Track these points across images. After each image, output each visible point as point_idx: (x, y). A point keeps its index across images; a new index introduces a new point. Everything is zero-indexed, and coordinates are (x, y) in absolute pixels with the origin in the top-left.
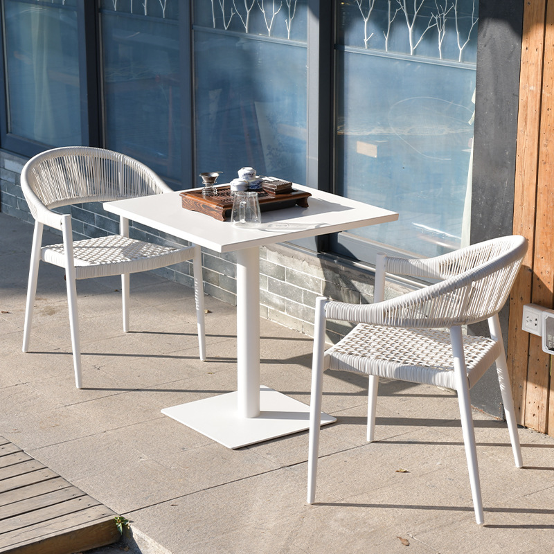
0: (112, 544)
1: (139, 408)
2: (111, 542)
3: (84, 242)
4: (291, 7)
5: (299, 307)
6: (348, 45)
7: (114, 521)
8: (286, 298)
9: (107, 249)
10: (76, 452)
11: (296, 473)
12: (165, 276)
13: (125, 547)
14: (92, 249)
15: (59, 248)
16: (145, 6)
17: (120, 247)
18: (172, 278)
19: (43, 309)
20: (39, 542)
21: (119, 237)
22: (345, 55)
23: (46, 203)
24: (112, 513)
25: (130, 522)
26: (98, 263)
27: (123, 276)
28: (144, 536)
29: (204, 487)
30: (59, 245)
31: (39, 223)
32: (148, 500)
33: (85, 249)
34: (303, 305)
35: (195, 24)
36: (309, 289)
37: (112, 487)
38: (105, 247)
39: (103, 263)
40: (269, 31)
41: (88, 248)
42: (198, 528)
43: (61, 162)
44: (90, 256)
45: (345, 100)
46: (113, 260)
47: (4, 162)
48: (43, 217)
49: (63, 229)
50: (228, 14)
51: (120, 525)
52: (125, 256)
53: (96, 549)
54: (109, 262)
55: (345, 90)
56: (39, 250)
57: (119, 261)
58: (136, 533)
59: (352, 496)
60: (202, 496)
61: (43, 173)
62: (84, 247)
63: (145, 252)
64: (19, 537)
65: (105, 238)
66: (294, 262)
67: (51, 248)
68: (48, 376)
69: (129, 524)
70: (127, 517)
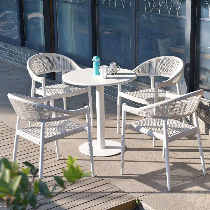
3: (50, 86)
4: (179, 4)
6: (202, 18)
7: (135, 200)
9: (58, 89)
10: (112, 173)
14: (53, 89)
15: (41, 89)
16: (116, 4)
17: (62, 88)
20: (109, 209)
21: (62, 84)
22: (201, 21)
23: (36, 73)
24: (133, 197)
25: (141, 201)
26: (55, 94)
27: (64, 98)
28: (148, 206)
30: (41, 88)
31: (34, 80)
33: (50, 89)
35: (137, 10)
37: (130, 187)
38: (57, 88)
39: (57, 94)
40: (169, 13)
41: (51, 89)
42: (167, 203)
43: (41, 58)
44: (52, 91)
45: (201, 38)
46: (60, 93)
48: (35, 78)
49: (42, 82)
50: (152, 7)
51: (137, 202)
52: (64, 91)
54: (58, 94)
55: (201, 35)
56: (34, 90)
57: (62, 93)
58: (144, 205)
61: (35, 62)
62: (50, 88)
63: (71, 90)
64: (101, 207)
65: (57, 85)
67: (38, 89)
69: (141, 202)
70: (139, 199)
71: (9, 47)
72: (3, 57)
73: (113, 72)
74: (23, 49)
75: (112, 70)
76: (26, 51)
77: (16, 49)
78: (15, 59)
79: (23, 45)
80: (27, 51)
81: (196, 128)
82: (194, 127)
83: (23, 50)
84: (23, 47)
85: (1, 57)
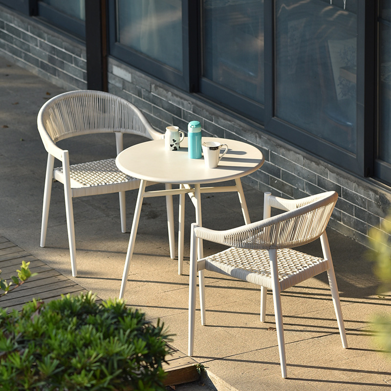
0: (194, 382)
1: (218, 295)
2: (193, 380)
5: (352, 219)
8: (342, 211)
11: (321, 342)
12: (250, 184)
13: (202, 384)
18: (256, 187)
19: (147, 213)
24: (194, 361)
25: (206, 367)
29: (256, 348)
32: (219, 355)
34: (354, 217)
36: (358, 205)
42: (248, 372)
47: (112, 68)
51: (199, 369)
58: (210, 374)
59: (355, 357)
60: (255, 354)
66: (348, 183)
68: (153, 269)
69: (205, 369)
70: (204, 364)
73: (175, 145)
74: (33, 23)
75: (174, 141)
76: (39, 29)
78: (13, 47)
79: (34, 11)
80: (44, 32)
81: (326, 261)
82: (323, 261)
83: (34, 27)
84: (34, 17)
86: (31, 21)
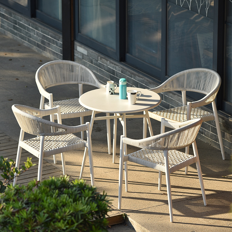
0: (122, 223)
1: (135, 175)
5: (209, 133)
7: (122, 215)
8: (204, 129)
13: (126, 225)
19: (96, 129)
24: (122, 212)
32: (135, 209)
34: (211, 132)
36: (213, 126)
40: (199, 11)
42: (152, 218)
53: (115, 225)
58: (130, 219)
60: (155, 208)
68: (98, 160)
69: (128, 216)
71: (13, 15)
72: (4, 29)
74: (33, 21)
75: (111, 89)
76: (36, 25)
77: (23, 21)
78: (21, 35)
79: (33, 15)
80: (39, 27)
82: (194, 157)
83: (33, 24)
84: (33, 18)
85: (1, 27)
86: (32, 21)
